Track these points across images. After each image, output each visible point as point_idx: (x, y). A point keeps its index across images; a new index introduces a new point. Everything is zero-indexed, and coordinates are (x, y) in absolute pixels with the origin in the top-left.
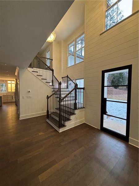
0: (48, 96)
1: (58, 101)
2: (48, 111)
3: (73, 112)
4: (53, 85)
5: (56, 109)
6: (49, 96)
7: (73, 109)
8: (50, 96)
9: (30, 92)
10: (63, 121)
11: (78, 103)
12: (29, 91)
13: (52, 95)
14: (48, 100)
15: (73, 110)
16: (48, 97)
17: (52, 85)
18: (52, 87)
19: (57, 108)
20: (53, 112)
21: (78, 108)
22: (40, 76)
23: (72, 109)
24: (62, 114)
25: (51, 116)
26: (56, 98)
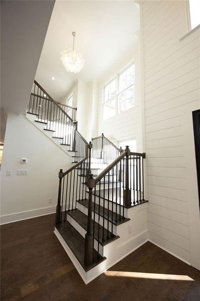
0: (61, 170)
1: (83, 183)
2: (59, 207)
3: (122, 215)
4: (74, 150)
5: (79, 201)
6: (64, 171)
7: (123, 206)
8: (67, 173)
9: (26, 162)
10: (96, 242)
11: (132, 191)
12: (24, 161)
13: (70, 170)
14: (60, 181)
15: (122, 208)
16: (62, 175)
17: (72, 151)
18: (73, 154)
19: (81, 199)
20: (72, 210)
21: (134, 203)
23: (120, 205)
24: (96, 218)
25: (65, 220)
26: (79, 177)
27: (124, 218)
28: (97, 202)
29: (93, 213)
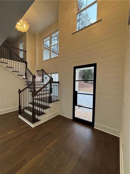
0: (19, 90)
2: (20, 107)
4: (26, 78)
5: (30, 103)
6: (21, 90)
8: (23, 90)
10: (36, 116)
13: (24, 89)
14: (20, 94)
15: (47, 103)
16: (20, 92)
20: (27, 107)
21: (53, 101)
22: (10, 67)
24: (36, 108)
25: (24, 112)
26: (29, 92)
27: (48, 107)
28: (36, 102)
29: (35, 106)
